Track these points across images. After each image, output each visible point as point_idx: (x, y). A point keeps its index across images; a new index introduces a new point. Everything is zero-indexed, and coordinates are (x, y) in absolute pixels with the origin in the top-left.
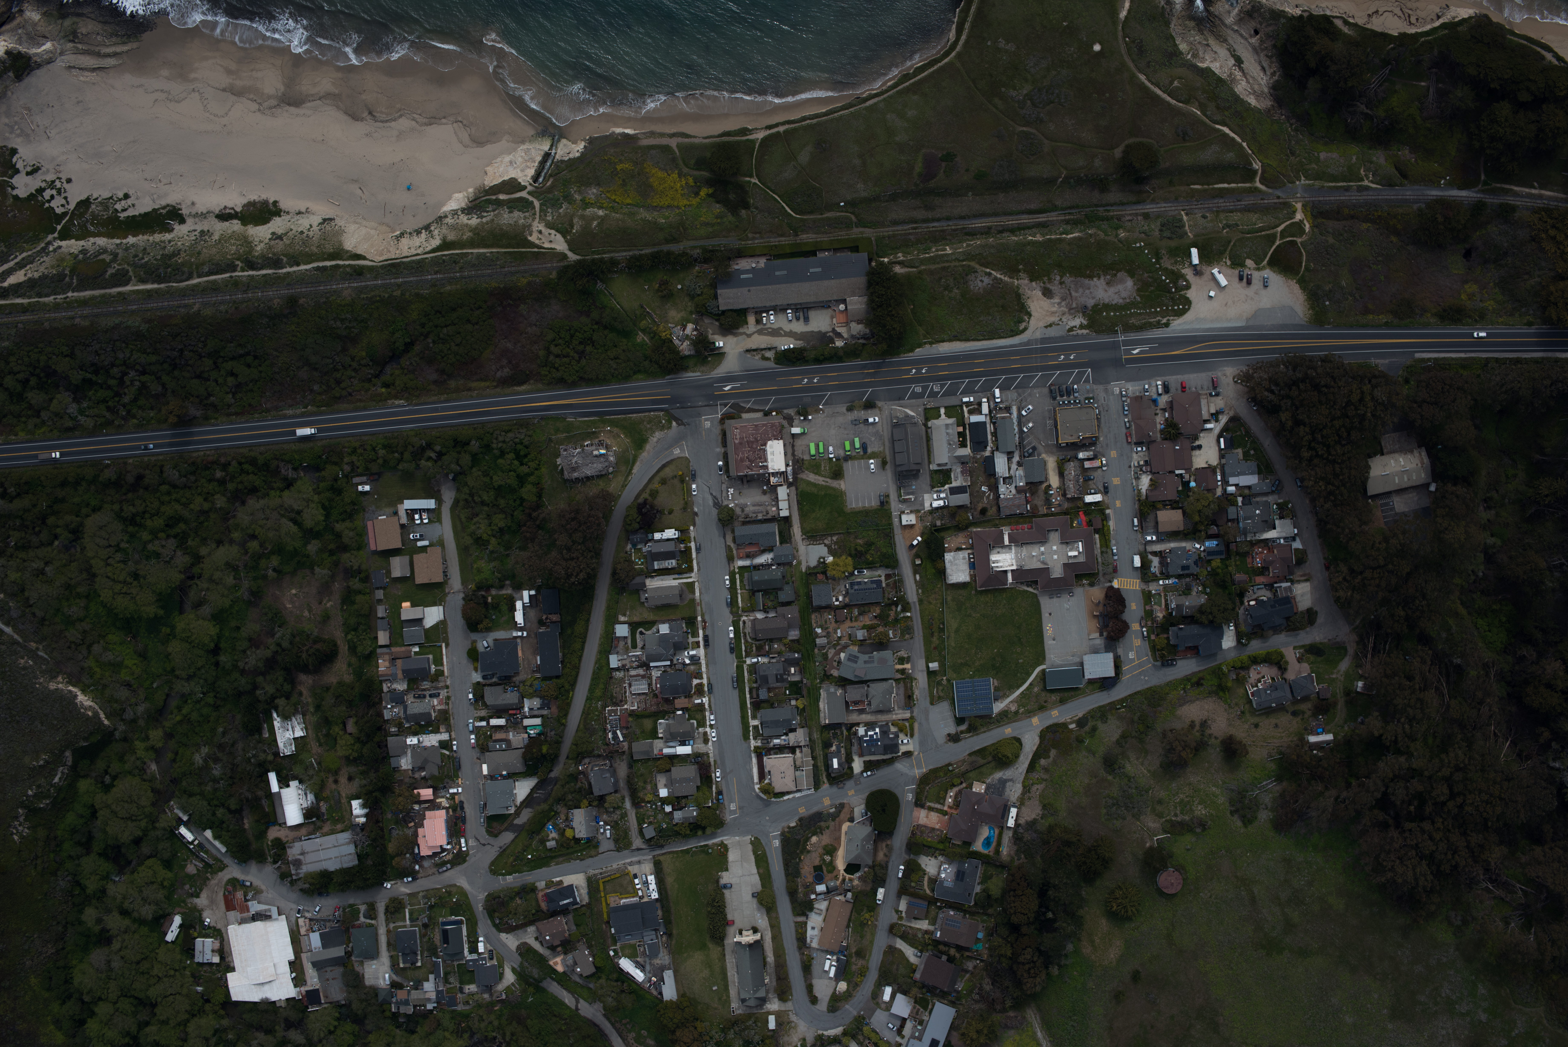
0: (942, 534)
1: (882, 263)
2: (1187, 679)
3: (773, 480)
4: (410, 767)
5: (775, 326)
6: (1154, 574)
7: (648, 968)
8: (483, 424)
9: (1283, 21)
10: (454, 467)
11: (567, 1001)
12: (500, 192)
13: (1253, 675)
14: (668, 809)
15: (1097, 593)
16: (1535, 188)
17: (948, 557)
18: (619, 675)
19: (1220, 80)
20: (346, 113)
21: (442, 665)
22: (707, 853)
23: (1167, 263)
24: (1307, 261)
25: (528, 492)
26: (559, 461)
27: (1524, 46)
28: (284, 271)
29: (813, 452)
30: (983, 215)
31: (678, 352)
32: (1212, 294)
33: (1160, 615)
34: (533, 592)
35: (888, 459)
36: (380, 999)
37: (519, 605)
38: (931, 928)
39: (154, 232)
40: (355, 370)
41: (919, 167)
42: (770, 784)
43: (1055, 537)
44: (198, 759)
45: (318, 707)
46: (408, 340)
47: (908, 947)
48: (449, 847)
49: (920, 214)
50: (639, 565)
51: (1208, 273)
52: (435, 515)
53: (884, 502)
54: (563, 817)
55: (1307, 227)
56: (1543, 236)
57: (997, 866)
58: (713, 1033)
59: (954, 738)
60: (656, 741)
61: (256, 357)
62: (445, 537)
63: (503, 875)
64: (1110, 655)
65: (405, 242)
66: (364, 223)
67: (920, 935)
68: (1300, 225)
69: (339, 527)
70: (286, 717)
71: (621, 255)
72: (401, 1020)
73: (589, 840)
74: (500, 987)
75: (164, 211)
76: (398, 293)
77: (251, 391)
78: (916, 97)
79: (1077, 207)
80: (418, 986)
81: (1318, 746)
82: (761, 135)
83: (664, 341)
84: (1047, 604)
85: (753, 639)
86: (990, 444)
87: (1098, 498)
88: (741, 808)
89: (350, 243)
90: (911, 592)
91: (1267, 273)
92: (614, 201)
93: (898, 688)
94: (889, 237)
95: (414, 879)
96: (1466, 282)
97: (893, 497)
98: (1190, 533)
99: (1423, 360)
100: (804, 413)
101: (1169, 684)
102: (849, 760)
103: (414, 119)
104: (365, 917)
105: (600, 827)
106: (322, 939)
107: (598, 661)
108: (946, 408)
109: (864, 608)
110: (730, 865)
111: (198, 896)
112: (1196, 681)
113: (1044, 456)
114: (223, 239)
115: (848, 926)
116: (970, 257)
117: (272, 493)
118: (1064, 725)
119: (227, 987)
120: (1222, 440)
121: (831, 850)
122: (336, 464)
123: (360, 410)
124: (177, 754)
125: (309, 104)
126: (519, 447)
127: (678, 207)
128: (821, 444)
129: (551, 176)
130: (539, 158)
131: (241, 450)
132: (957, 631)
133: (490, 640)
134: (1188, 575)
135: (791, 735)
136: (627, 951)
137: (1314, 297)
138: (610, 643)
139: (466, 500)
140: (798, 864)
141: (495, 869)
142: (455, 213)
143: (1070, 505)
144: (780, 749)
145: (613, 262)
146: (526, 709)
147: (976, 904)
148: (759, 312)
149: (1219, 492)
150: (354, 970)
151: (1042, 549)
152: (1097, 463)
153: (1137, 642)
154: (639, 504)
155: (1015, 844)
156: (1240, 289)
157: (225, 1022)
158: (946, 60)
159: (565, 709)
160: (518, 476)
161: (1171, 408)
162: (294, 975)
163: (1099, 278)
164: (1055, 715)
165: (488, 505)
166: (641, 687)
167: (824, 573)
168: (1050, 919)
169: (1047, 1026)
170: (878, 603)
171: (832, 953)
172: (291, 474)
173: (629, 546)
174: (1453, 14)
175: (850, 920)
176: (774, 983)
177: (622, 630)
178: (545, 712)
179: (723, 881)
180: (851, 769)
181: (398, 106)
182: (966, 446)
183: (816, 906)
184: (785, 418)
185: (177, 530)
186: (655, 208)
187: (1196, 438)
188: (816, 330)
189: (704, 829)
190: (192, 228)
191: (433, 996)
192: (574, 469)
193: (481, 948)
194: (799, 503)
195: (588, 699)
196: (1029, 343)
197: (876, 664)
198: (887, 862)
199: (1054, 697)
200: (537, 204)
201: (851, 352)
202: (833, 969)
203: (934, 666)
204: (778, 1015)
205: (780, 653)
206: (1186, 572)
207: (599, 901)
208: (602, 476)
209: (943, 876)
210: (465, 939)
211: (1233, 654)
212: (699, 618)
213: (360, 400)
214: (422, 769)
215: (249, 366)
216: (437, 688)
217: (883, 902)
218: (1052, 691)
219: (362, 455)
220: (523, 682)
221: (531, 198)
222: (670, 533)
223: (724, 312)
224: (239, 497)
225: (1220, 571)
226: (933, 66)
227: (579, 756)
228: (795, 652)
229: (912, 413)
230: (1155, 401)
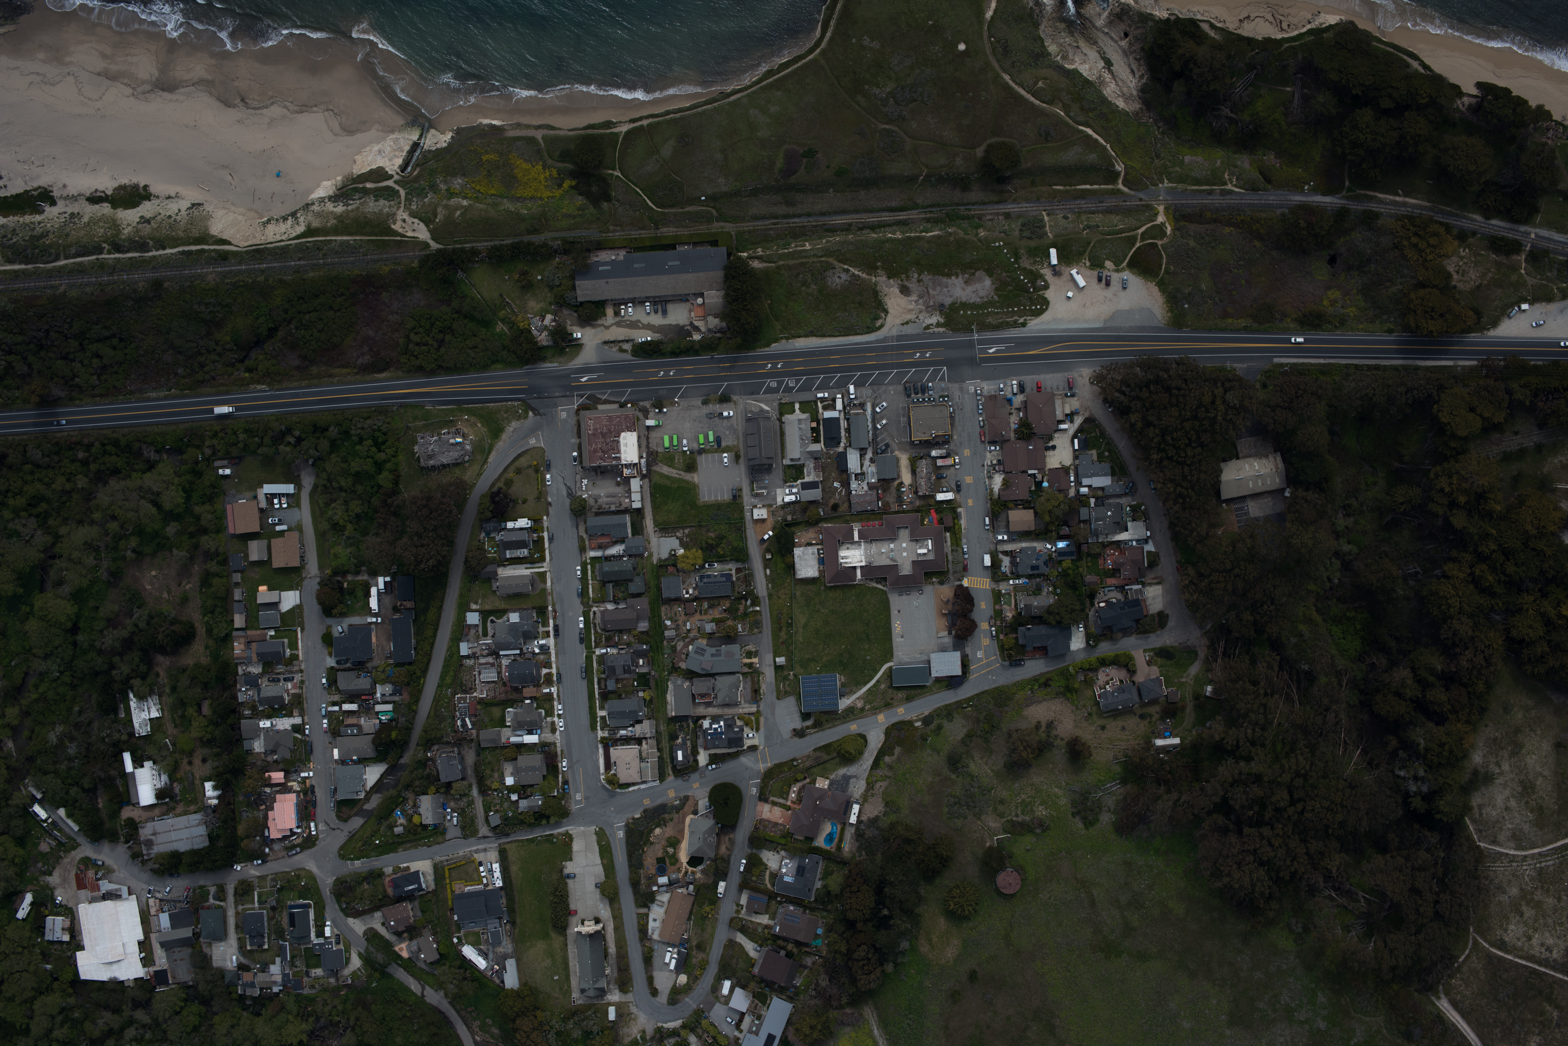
0: (793, 529)
1: (740, 258)
2: (1035, 679)
3: (626, 472)
4: (263, 750)
5: (633, 319)
6: (1004, 574)
7: (491, 956)
8: (343, 410)
9: (1150, 24)
10: (312, 452)
11: (413, 987)
12: (367, 180)
13: (1102, 677)
14: (514, 797)
15: (947, 591)
16: (1399, 195)
17: (797, 551)
18: (469, 662)
19: (1087, 82)
20: (219, 99)
21: (297, 649)
22: (552, 843)
23: (1026, 263)
24: (1167, 263)
25: (384, 479)
26: (416, 449)
27: (1390, 53)
28: (150, 254)
29: (667, 444)
30: (844, 212)
31: (537, 343)
32: (1070, 294)
33: (1009, 615)
34: (388, 579)
35: (742, 453)
36: (227, 980)
37: (374, 591)
38: (771, 923)
39: (24, 214)
40: (219, 354)
41: (780, 163)
42: (615, 775)
43: (904, 534)
44: (53, 738)
45: (174, 689)
46: (271, 325)
47: (748, 941)
48: (299, 830)
49: (781, 210)
50: (492, 552)
51: (1067, 273)
52: (294, 500)
53: (737, 496)
54: (411, 803)
55: (1169, 230)
56: (1406, 243)
57: (838, 863)
58: (553, 1022)
59: (799, 734)
60: (504, 729)
61: (121, 340)
62: (304, 522)
63: (352, 859)
64: (958, 654)
65: (271, 228)
66: (233, 208)
67: (760, 930)
68: (1162, 226)
69: (198, 509)
70: (141, 698)
71: (482, 245)
72: (248, 1002)
73: (436, 826)
74: (347, 972)
75: (35, 193)
76: (261, 279)
77: (116, 373)
78: (779, 93)
79: (938, 205)
80: (264, 969)
81: (1165, 749)
82: (624, 128)
83: (522, 331)
84: (896, 602)
85: (603, 630)
86: (843, 440)
87: (949, 496)
88: (586, 798)
89: (216, 228)
90: (761, 586)
91: (1126, 275)
92: (479, 191)
93: (745, 683)
94: (749, 232)
95: (264, 862)
96: (1329, 288)
97: (746, 491)
98: (1042, 533)
99: (1282, 365)
100: (659, 405)
101: (1015, 684)
102: (695, 753)
103: (285, 107)
104: (214, 899)
105: (448, 813)
106: (171, 919)
107: (449, 649)
108: (800, 403)
109: (714, 601)
110: (574, 855)
111: (50, 874)
112: (1044, 682)
113: (897, 453)
114: (93, 222)
115: (689, 919)
116: (828, 253)
117: (134, 474)
118: (910, 723)
119: (76, 965)
120: (1076, 441)
121: (674, 843)
122: (198, 447)
123: (223, 394)
124: (33, 732)
125: (182, 90)
126: (377, 434)
127: (541, 199)
128: (675, 437)
129: (418, 165)
130: (407, 148)
131: (105, 432)
132: (805, 626)
133: (345, 626)
134: (1039, 576)
135: (638, 727)
136: (471, 939)
137: (1173, 299)
138: (461, 631)
139: (325, 486)
140: (641, 855)
141: (344, 854)
142: (322, 200)
143: (923, 503)
144: (627, 740)
145: (474, 252)
146: (378, 695)
147: (816, 900)
148: (617, 304)
149: (1072, 493)
150: (202, 951)
151: (892, 546)
152: (949, 461)
153: (986, 641)
154: (493, 493)
155: (857, 840)
156: (1098, 290)
157: (72, 1001)
158: (810, 57)
159: (416, 697)
160: (376, 463)
161: (1026, 407)
162: (143, 955)
163: (957, 276)
164: (902, 713)
165: (346, 491)
166: (490, 675)
167: (675, 565)
168: (885, 916)
169: (884, 1024)
170: (728, 597)
171: (673, 946)
172: (153, 456)
173: (483, 535)
174: (1321, 20)
175: (691, 913)
176: (616, 975)
177: (473, 618)
178: (396, 698)
179: (567, 871)
180: (696, 761)
181: (270, 93)
182: (818, 441)
183: (658, 898)
184: (640, 410)
185: (39, 509)
186: (518, 199)
187: (1051, 438)
188: (674, 323)
189: (548, 818)
190: (63, 210)
191: (279, 979)
192: (430, 457)
193: (328, 932)
194: (652, 495)
195: (439, 686)
196: (885, 340)
197: (722, 658)
198: (730, 856)
199: (901, 695)
200: (402, 193)
201: (708, 346)
202: (674, 962)
203: (781, 660)
204: (619, 1006)
205: (629, 645)
206: (1036, 572)
207: (444, 887)
208: (457, 464)
209: (784, 870)
210: (312, 923)
211: (1082, 656)
212: (550, 608)
213: (223, 385)
214: (274, 752)
215: (114, 348)
216: (291, 672)
217: (724, 895)
218: (899, 688)
219: (223, 438)
220: (376, 668)
221: (397, 187)
222: (523, 523)
223: (582, 303)
224: (101, 478)
225: (1070, 572)
226: (797, 62)
227: (428, 743)
228: (644, 643)
229: (767, 408)
230: (1009, 401)
